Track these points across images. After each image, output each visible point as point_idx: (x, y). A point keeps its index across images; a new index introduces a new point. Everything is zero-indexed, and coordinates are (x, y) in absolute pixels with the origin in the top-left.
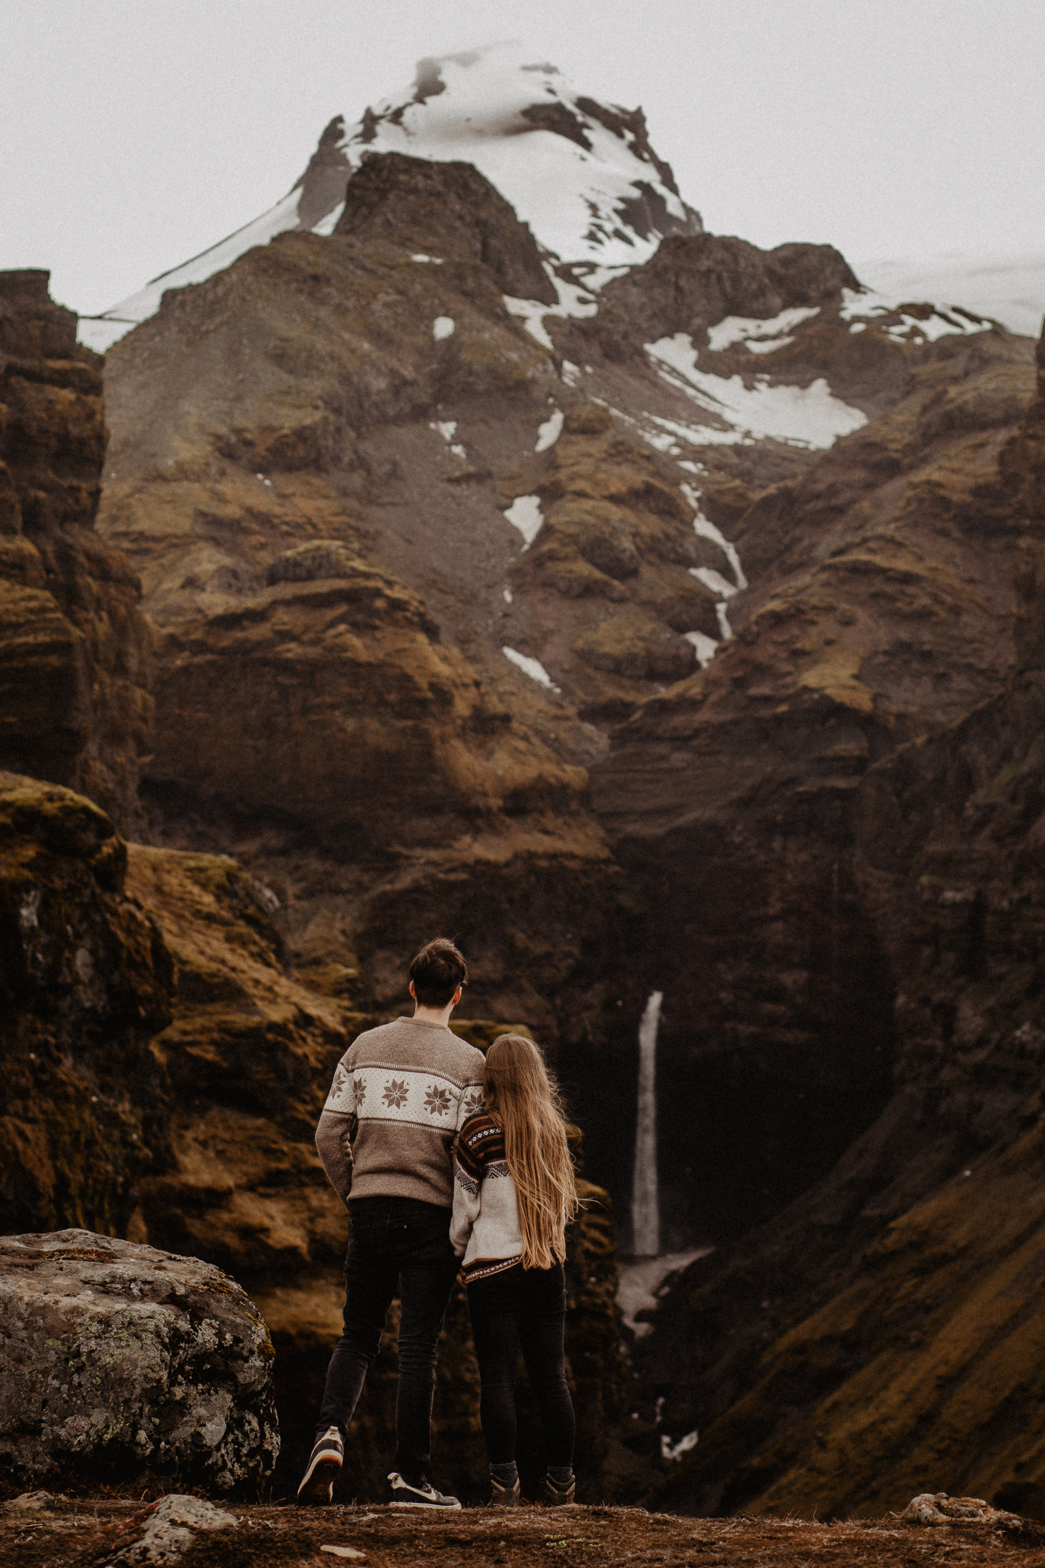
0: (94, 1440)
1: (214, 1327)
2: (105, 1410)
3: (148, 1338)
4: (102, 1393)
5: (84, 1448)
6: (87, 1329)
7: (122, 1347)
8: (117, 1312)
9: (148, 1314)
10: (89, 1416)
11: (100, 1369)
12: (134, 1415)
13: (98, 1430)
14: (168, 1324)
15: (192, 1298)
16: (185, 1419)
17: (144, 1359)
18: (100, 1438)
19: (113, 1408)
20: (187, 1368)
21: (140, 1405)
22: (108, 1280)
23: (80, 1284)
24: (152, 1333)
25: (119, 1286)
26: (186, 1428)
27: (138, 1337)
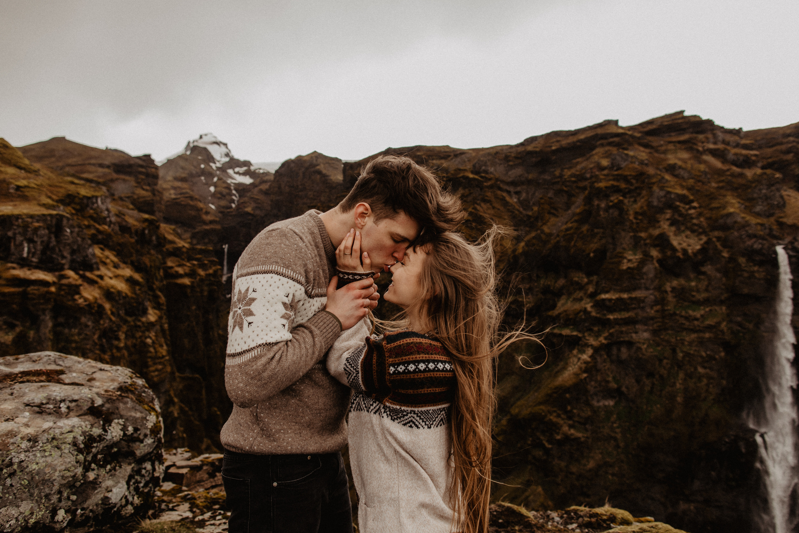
0: (22, 523)
1: (121, 425)
2: (31, 502)
3: (66, 448)
4: (29, 490)
5: (13, 530)
6: (19, 446)
7: (46, 456)
8: (44, 431)
9: (68, 429)
10: (18, 506)
11: (28, 474)
12: (53, 504)
13: (25, 516)
14: (84, 433)
15: (107, 406)
16: (96, 491)
17: (62, 465)
18: (26, 521)
19: (37, 501)
20: (99, 456)
21: (59, 496)
22: (44, 402)
23: (22, 407)
24: (69, 444)
25: (51, 406)
26: (98, 496)
27: (58, 448)
